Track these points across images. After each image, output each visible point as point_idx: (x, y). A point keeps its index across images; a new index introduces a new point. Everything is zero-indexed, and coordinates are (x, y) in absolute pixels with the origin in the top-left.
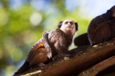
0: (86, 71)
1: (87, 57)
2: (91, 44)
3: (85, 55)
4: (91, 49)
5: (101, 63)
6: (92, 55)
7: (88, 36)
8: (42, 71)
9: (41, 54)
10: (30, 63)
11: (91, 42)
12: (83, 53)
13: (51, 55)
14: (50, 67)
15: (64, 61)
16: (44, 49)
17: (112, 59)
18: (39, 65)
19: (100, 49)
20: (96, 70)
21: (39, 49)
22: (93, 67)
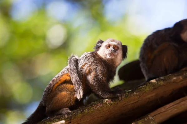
0: (138, 122)
1: (140, 99)
2: (146, 79)
3: (136, 95)
4: (145, 86)
5: (162, 109)
6: (148, 96)
7: (141, 65)
8: (66, 122)
9: (64, 93)
10: (47, 108)
11: (147, 75)
12: (133, 92)
13: (81, 94)
14: (79, 115)
15: (102, 105)
16: (70, 85)
17: (181, 102)
18: (61, 111)
19: (160, 86)
20: (154, 121)
21: (62, 86)
22: (149, 115)
